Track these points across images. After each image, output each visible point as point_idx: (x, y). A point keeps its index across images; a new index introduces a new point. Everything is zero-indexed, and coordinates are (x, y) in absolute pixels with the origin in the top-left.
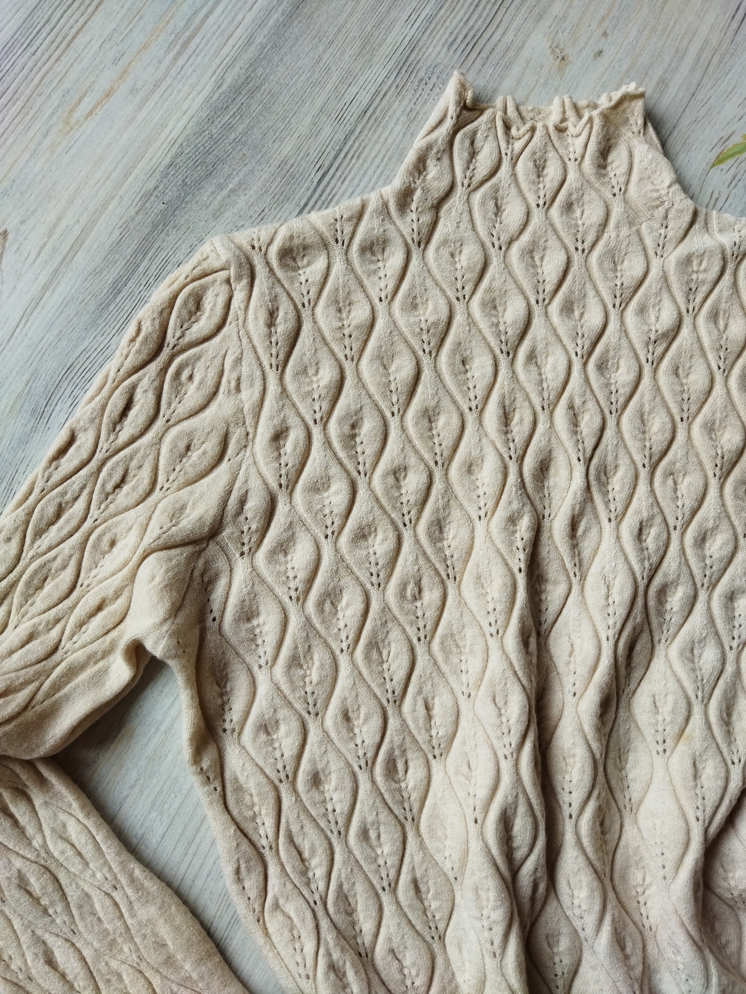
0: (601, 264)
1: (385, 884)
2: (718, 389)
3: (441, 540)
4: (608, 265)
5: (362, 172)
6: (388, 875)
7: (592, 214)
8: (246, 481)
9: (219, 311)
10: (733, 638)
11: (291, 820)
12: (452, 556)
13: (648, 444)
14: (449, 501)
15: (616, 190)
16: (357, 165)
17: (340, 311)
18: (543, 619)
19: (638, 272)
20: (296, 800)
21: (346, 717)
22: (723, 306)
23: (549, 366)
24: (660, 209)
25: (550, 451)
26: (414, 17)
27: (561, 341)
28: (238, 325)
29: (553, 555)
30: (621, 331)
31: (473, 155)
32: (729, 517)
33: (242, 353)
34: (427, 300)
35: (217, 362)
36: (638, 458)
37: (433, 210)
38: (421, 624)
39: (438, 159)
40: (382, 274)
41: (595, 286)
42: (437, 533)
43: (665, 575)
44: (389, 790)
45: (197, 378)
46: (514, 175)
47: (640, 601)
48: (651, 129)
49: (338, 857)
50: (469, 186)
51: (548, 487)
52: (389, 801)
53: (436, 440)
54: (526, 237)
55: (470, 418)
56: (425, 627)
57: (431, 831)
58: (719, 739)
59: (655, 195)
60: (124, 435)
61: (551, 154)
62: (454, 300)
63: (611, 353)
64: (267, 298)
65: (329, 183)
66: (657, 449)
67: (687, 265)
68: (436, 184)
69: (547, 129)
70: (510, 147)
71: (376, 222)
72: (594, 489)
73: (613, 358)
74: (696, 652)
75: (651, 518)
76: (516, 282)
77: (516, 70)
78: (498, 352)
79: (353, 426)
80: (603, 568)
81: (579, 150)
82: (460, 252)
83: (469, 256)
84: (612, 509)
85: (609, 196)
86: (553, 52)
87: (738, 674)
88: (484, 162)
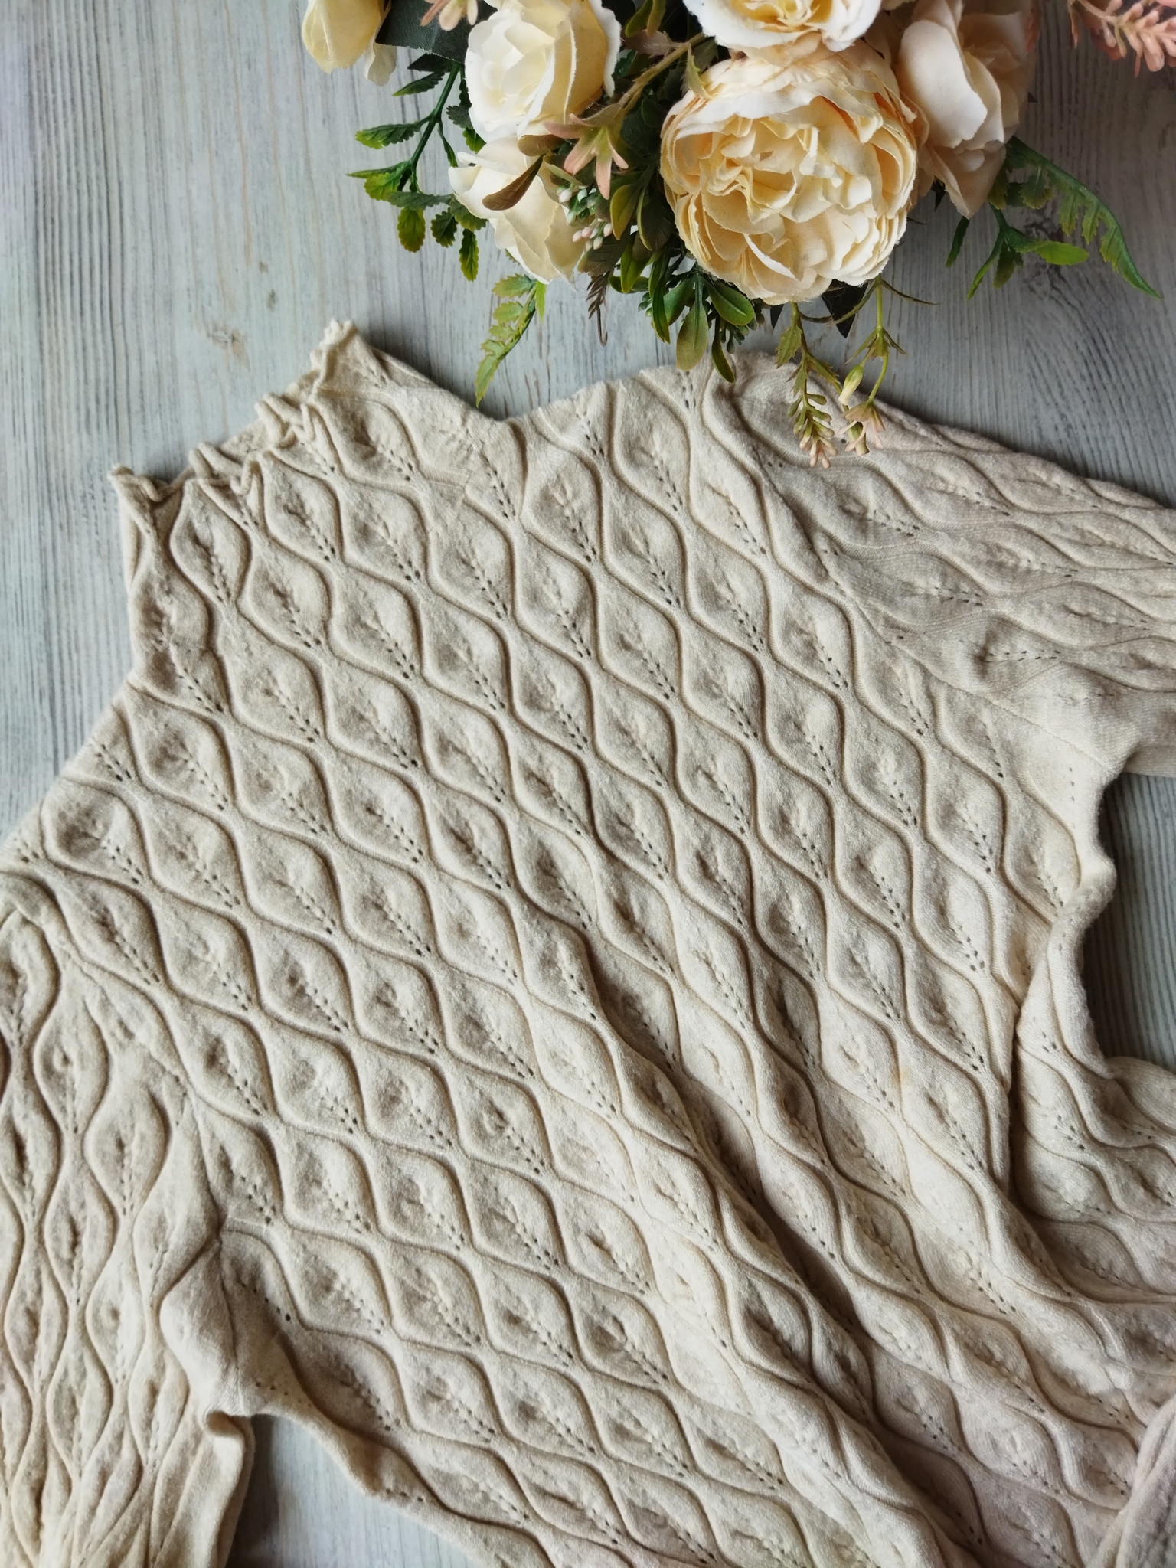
0: (449, 576)
1: (679, 1468)
2: (686, 629)
3: (485, 1038)
4: (458, 571)
5: (94, 663)
6: (675, 1458)
7: (396, 522)
8: (213, 1136)
9: (40, 963)
10: (892, 912)
11: (528, 1474)
12: (510, 1048)
13: (645, 755)
14: (463, 986)
15: (406, 471)
16: (83, 659)
17: (183, 856)
18: (662, 1046)
19: (498, 553)
20: (519, 1448)
21: (513, 1320)
22: (625, 521)
23: (472, 742)
24: (472, 457)
25: (541, 844)
26: (19, 421)
27: (466, 704)
28: (74, 963)
29: (623, 965)
30: (526, 641)
31: (206, 552)
32: (797, 774)
33: (103, 991)
34: (275, 768)
36: (645, 779)
37: (208, 658)
38: (527, 1153)
39: (168, 593)
40: (200, 776)
41: (460, 608)
42: (475, 1033)
43: (765, 895)
44: (615, 1366)
45: (74, 1056)
46: (274, 541)
47: (754, 951)
48: (395, 364)
49: (607, 1476)
50: (228, 595)
51: (568, 887)
52: (623, 1378)
53: (400, 926)
54: (339, 609)
55: (422, 871)
56: (533, 1152)
57: (691, 1377)
58: (943, 1050)
59: (455, 445)
60: (40, 1183)
61: (299, 483)
62: (308, 745)
63: (533, 676)
64: (85, 908)
65: (64, 706)
66: (661, 753)
67: (549, 506)
68: (187, 623)
69: (272, 455)
70: (244, 510)
71: (148, 722)
72: (620, 853)
73: (539, 680)
74: (859, 959)
75: (706, 840)
76: (364, 670)
77: (187, 398)
78: (400, 770)
79: (293, 980)
80: (688, 942)
81: (328, 455)
82: (275, 681)
83: (288, 678)
84: (655, 860)
85: (402, 484)
86: (215, 339)
87: (923, 948)
88: (226, 552)
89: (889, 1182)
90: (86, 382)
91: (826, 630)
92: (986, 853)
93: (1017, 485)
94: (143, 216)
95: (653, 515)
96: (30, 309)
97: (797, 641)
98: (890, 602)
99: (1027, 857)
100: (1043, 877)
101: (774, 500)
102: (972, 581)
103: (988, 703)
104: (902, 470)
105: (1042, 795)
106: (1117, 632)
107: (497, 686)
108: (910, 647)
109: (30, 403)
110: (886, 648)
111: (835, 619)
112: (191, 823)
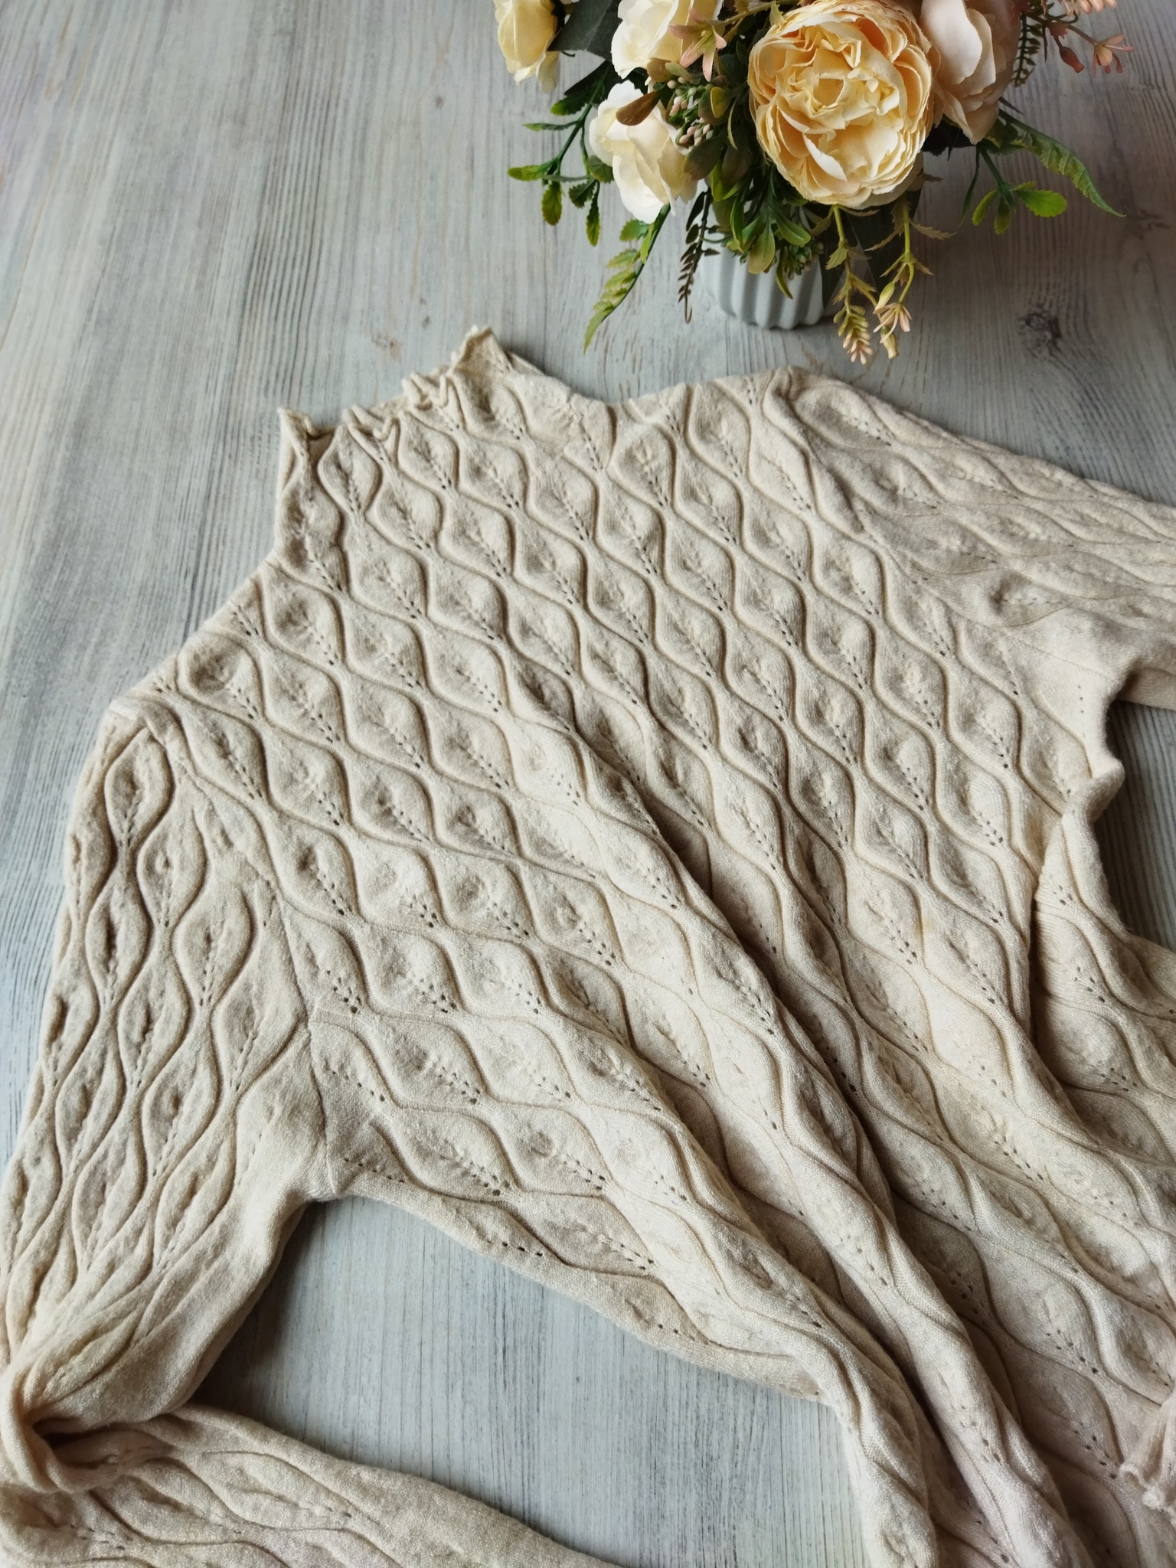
0: (543, 507)
2: (740, 560)
4: (550, 503)
5: (235, 554)
7: (504, 467)
10: (916, 796)
13: (698, 651)
15: (517, 432)
16: (227, 550)
17: (294, 698)
19: (586, 493)
22: (694, 481)
23: (549, 630)
24: (572, 426)
25: (602, 711)
27: (547, 599)
28: (189, 778)
30: (603, 558)
31: (346, 477)
32: (832, 677)
33: (211, 801)
34: (381, 635)
35: (189, 829)
36: (696, 670)
37: (336, 549)
39: (311, 499)
40: (317, 639)
41: (551, 531)
43: (800, 770)
46: (402, 474)
47: (787, 811)
48: (518, 360)
50: (359, 507)
51: (622, 751)
54: (449, 523)
55: (501, 718)
58: (964, 905)
59: (559, 415)
61: (429, 435)
62: (411, 620)
63: (606, 584)
64: (206, 731)
65: (204, 582)
66: (712, 649)
67: (632, 462)
68: (322, 524)
69: (410, 414)
70: (381, 450)
71: (279, 592)
72: (671, 726)
73: (611, 587)
74: (885, 833)
75: (748, 720)
76: (465, 568)
77: (348, 379)
78: (488, 641)
80: (726, 799)
81: (456, 416)
82: (388, 572)
83: (399, 571)
84: (701, 734)
85: (513, 442)
86: (377, 343)
87: (945, 830)
88: (362, 478)
89: (911, 1036)
90: (271, 362)
91: (862, 571)
92: (1003, 751)
93: (1026, 478)
94: (336, 262)
95: (717, 478)
97: (834, 575)
98: (917, 551)
99: (1042, 762)
100: (1057, 780)
101: (820, 469)
102: (989, 546)
103: (1002, 634)
104: (926, 459)
105: (1054, 711)
106: (1117, 590)
107: (575, 586)
108: (934, 587)
109: (223, 372)
110: (912, 586)
111: (869, 560)
112: (305, 673)
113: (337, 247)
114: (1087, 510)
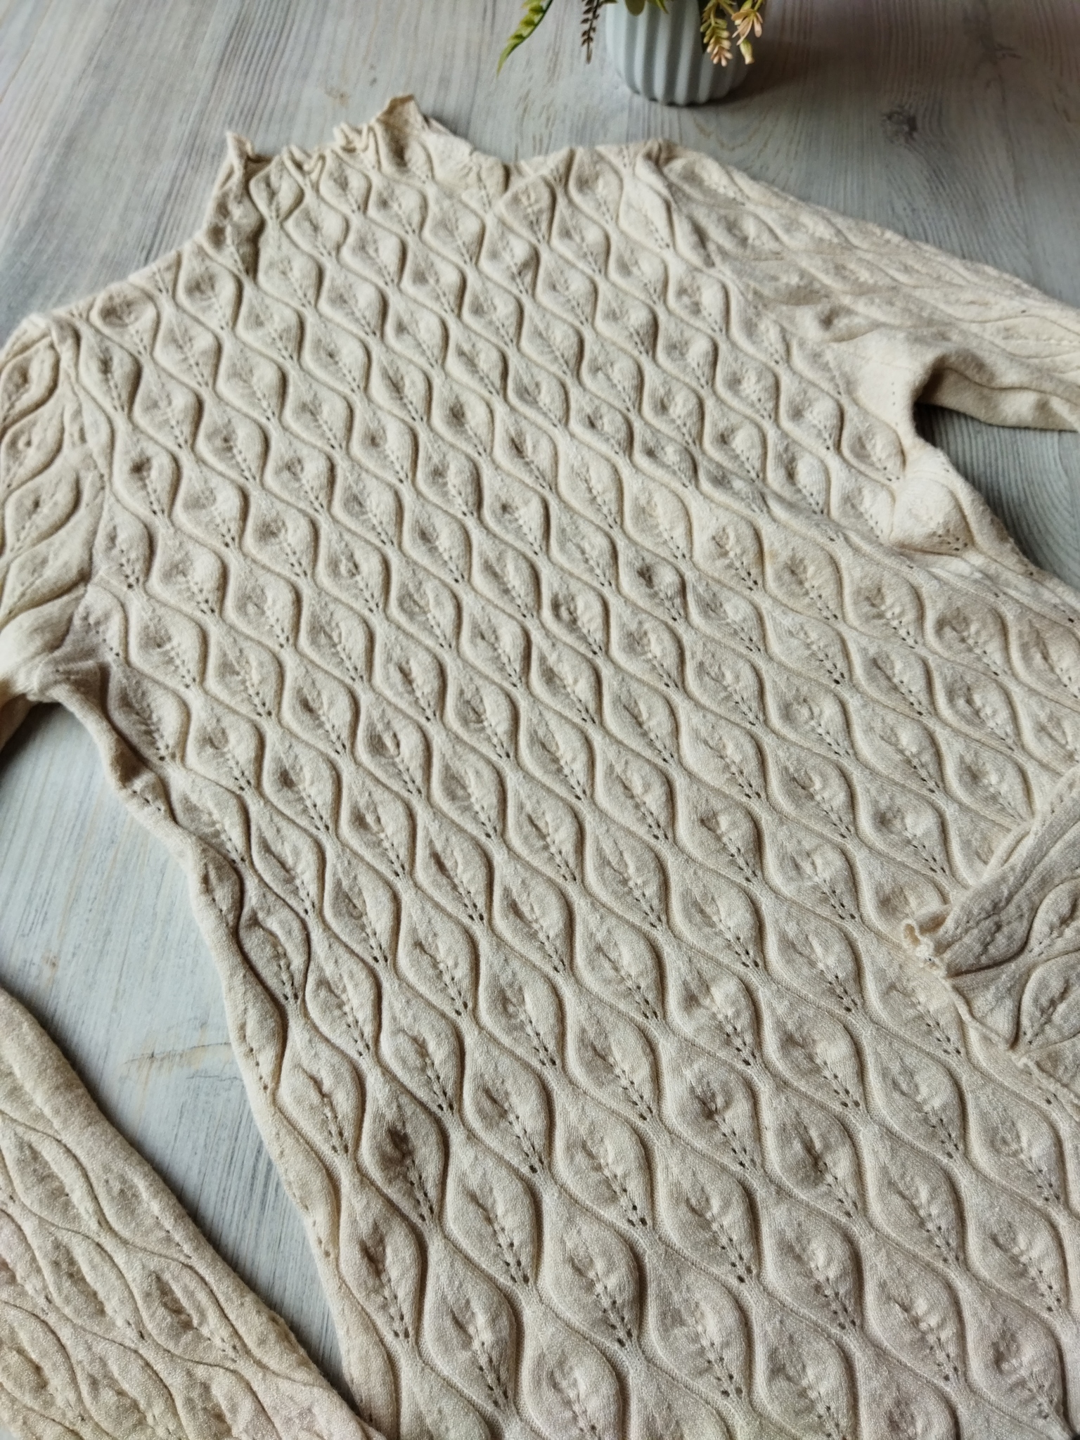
0: (436, 235)
2: (603, 287)
3: (364, 513)
4: (442, 233)
7: (407, 202)
8: (112, 520)
9: (47, 376)
13: (559, 354)
14: (359, 475)
17: (180, 347)
19: (474, 229)
20: (266, 806)
21: (308, 708)
22: (570, 224)
23: (422, 330)
24: (471, 175)
25: (457, 397)
27: (425, 307)
28: (71, 385)
30: (481, 280)
31: (272, 194)
33: (80, 406)
34: (271, 315)
35: (55, 422)
36: (554, 368)
37: (251, 243)
38: (367, 595)
39: (238, 203)
40: (216, 306)
41: (438, 254)
42: (357, 507)
44: (379, 767)
45: (35, 441)
46: (320, 197)
50: (279, 217)
51: (470, 429)
52: (382, 778)
53: (325, 428)
54: (352, 238)
55: (356, 398)
56: (373, 596)
59: (461, 166)
61: (349, 172)
62: (301, 308)
63: (482, 298)
64: (97, 351)
66: (571, 353)
67: (517, 204)
68: (244, 222)
69: (336, 154)
70: (307, 178)
71: (196, 263)
73: (486, 301)
76: (358, 275)
77: (301, 119)
79: (226, 440)
81: (373, 158)
82: (291, 268)
83: (301, 270)
85: (419, 184)
86: (330, 94)
88: (286, 197)
91: (710, 298)
93: (859, 235)
94: (303, 37)
95: (590, 223)
96: (213, 68)
97: (686, 300)
101: (680, 216)
102: (823, 284)
104: (776, 217)
107: (452, 299)
110: (754, 311)
111: (717, 289)
112: (196, 330)
113: (306, 26)
114: (910, 262)
